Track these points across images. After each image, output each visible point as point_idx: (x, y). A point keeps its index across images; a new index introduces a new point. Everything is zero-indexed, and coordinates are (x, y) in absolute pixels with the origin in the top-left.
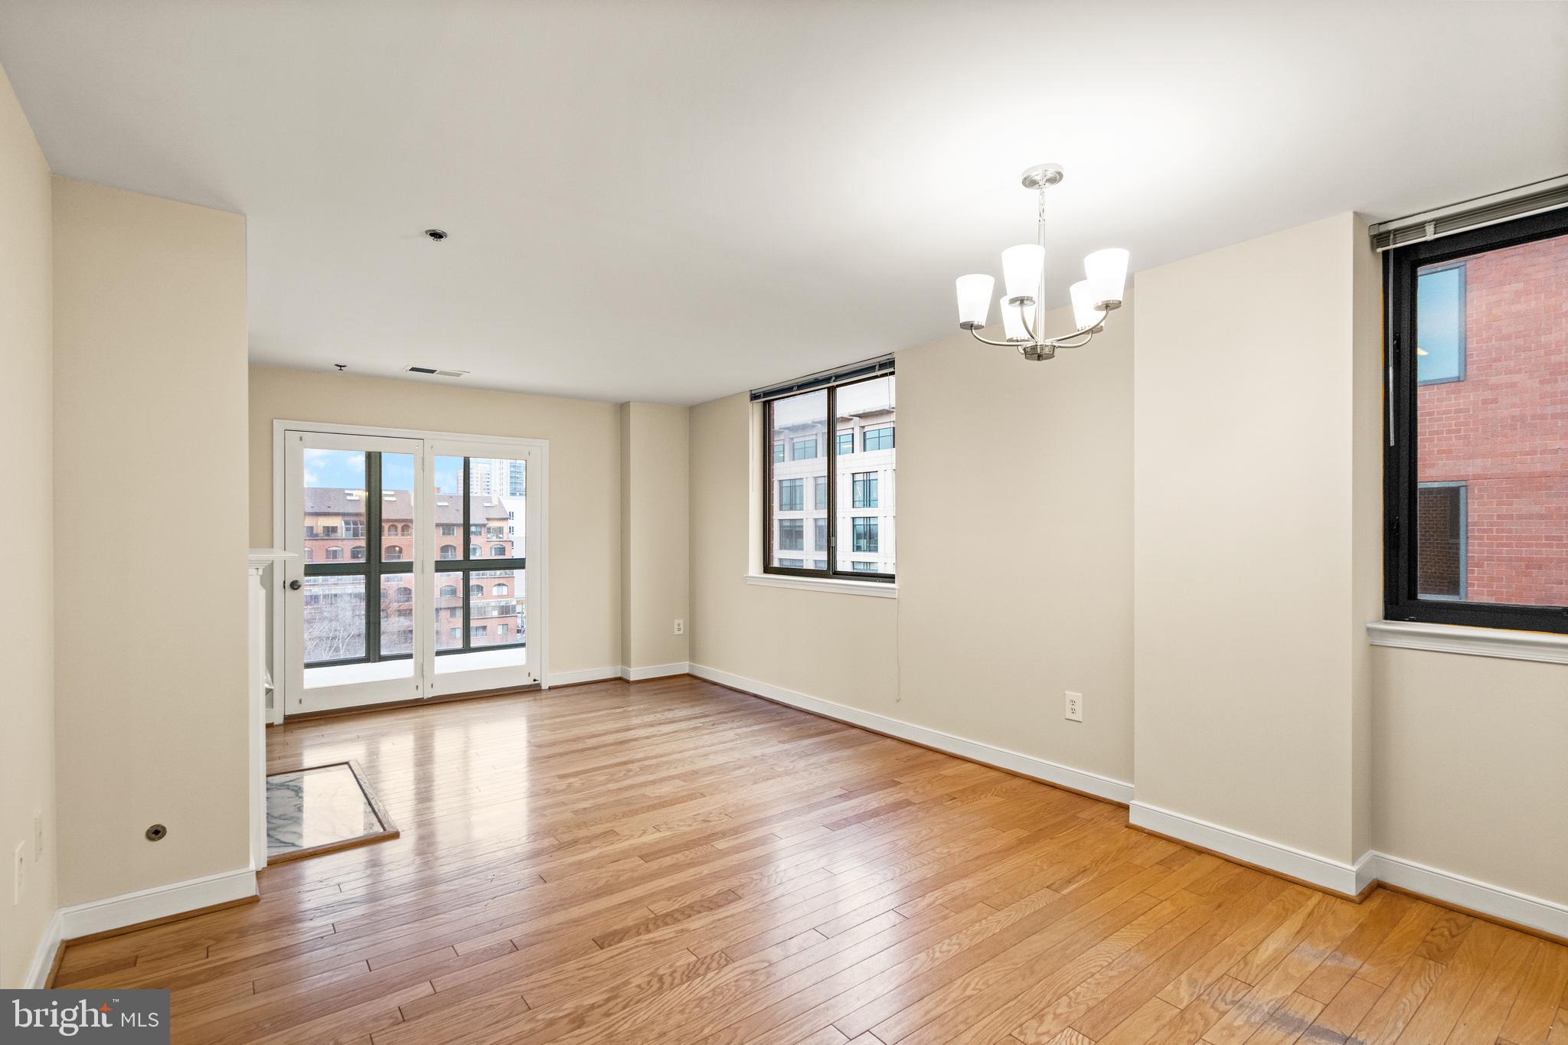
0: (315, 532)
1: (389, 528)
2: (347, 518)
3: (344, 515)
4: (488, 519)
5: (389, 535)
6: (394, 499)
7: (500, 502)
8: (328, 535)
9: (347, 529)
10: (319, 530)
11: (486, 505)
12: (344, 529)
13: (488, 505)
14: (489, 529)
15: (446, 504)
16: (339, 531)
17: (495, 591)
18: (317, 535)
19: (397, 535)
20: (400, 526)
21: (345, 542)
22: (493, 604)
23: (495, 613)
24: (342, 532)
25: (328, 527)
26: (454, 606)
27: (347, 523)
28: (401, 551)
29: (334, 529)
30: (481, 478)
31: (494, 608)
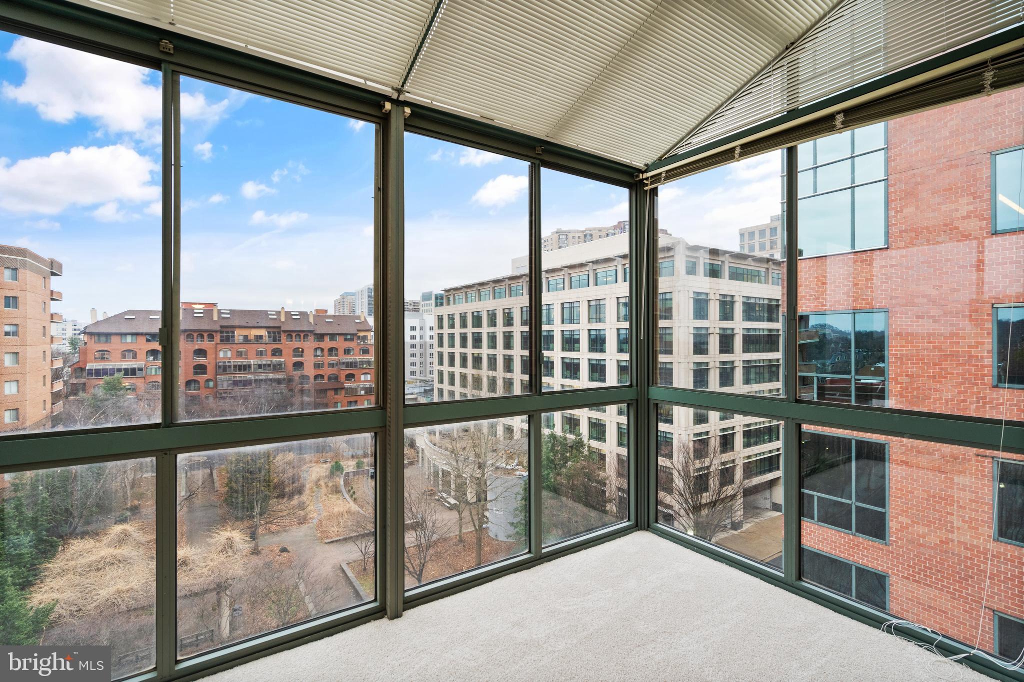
0: (249, 339)
1: (295, 336)
2: (269, 330)
3: (266, 327)
4: (358, 330)
5: (296, 341)
6: (298, 317)
7: (365, 319)
8: (257, 341)
9: (269, 337)
10: (252, 338)
11: (356, 321)
12: (267, 337)
13: (358, 321)
14: (359, 337)
15: (332, 320)
16: (264, 338)
17: (363, 378)
18: (250, 341)
19: (300, 341)
20: (302, 335)
21: (268, 345)
22: (362, 386)
23: (363, 392)
24: (266, 339)
25: (257, 336)
26: (336, 387)
27: (269, 333)
28: (303, 351)
29: (261, 337)
30: (350, 305)
31: (363, 389)
